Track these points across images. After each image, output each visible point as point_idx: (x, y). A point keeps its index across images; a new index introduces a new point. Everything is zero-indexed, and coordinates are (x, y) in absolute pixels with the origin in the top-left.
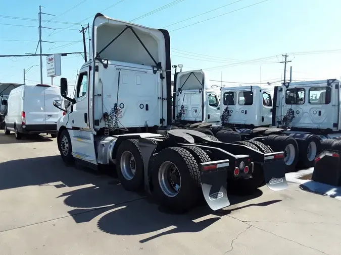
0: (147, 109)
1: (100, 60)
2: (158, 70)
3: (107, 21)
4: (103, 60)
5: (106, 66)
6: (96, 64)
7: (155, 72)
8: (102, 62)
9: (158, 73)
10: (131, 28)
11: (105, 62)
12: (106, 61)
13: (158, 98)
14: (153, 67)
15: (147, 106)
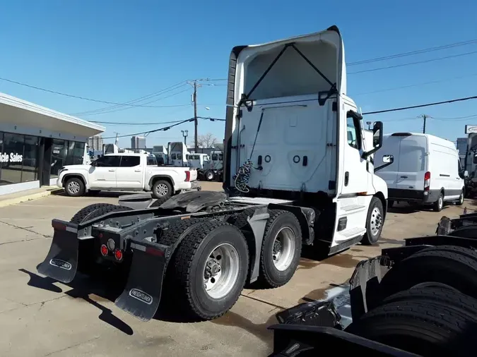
0: (305, 163)
1: (245, 103)
2: (327, 98)
3: (256, 51)
4: (247, 102)
5: (250, 109)
7: (322, 102)
8: (246, 105)
9: (329, 103)
10: (292, 44)
11: (250, 104)
13: (328, 145)
14: (320, 94)
15: (305, 159)
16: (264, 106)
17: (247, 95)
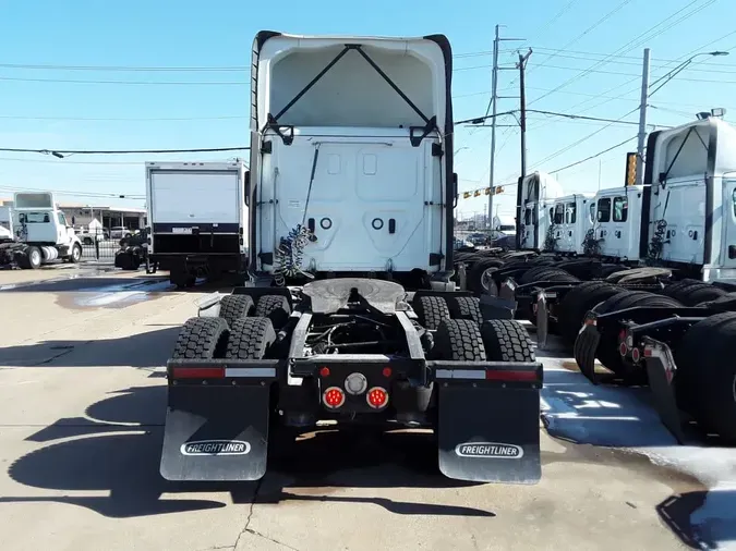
0: (392, 229)
1: (276, 129)
2: (424, 136)
3: (294, 45)
4: (281, 129)
5: (288, 140)
6: (268, 139)
7: (416, 142)
8: (279, 133)
9: (427, 144)
10: (357, 47)
11: (288, 133)
12: (290, 130)
13: (426, 203)
14: (412, 129)
15: (392, 223)
16: (315, 140)
17: (274, 116)
